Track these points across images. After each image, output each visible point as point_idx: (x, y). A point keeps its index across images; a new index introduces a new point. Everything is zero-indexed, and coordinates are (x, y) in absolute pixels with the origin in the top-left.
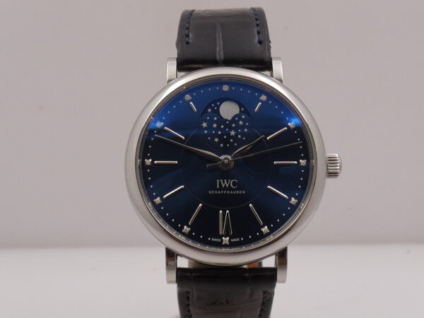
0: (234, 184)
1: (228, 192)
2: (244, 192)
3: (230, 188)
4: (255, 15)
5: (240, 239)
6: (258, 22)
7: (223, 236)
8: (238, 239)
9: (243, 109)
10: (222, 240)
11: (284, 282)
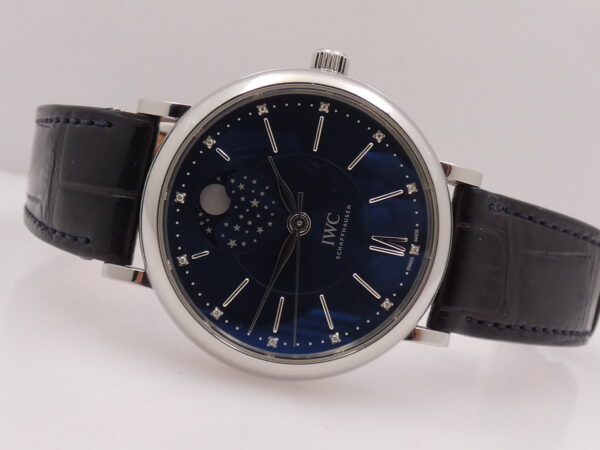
0: (333, 218)
1: (344, 230)
2: (349, 207)
3: (339, 227)
4: (58, 121)
5: (417, 228)
6: (72, 120)
7: (407, 253)
8: (417, 231)
9: (219, 179)
10: (413, 255)
11: (481, 177)
